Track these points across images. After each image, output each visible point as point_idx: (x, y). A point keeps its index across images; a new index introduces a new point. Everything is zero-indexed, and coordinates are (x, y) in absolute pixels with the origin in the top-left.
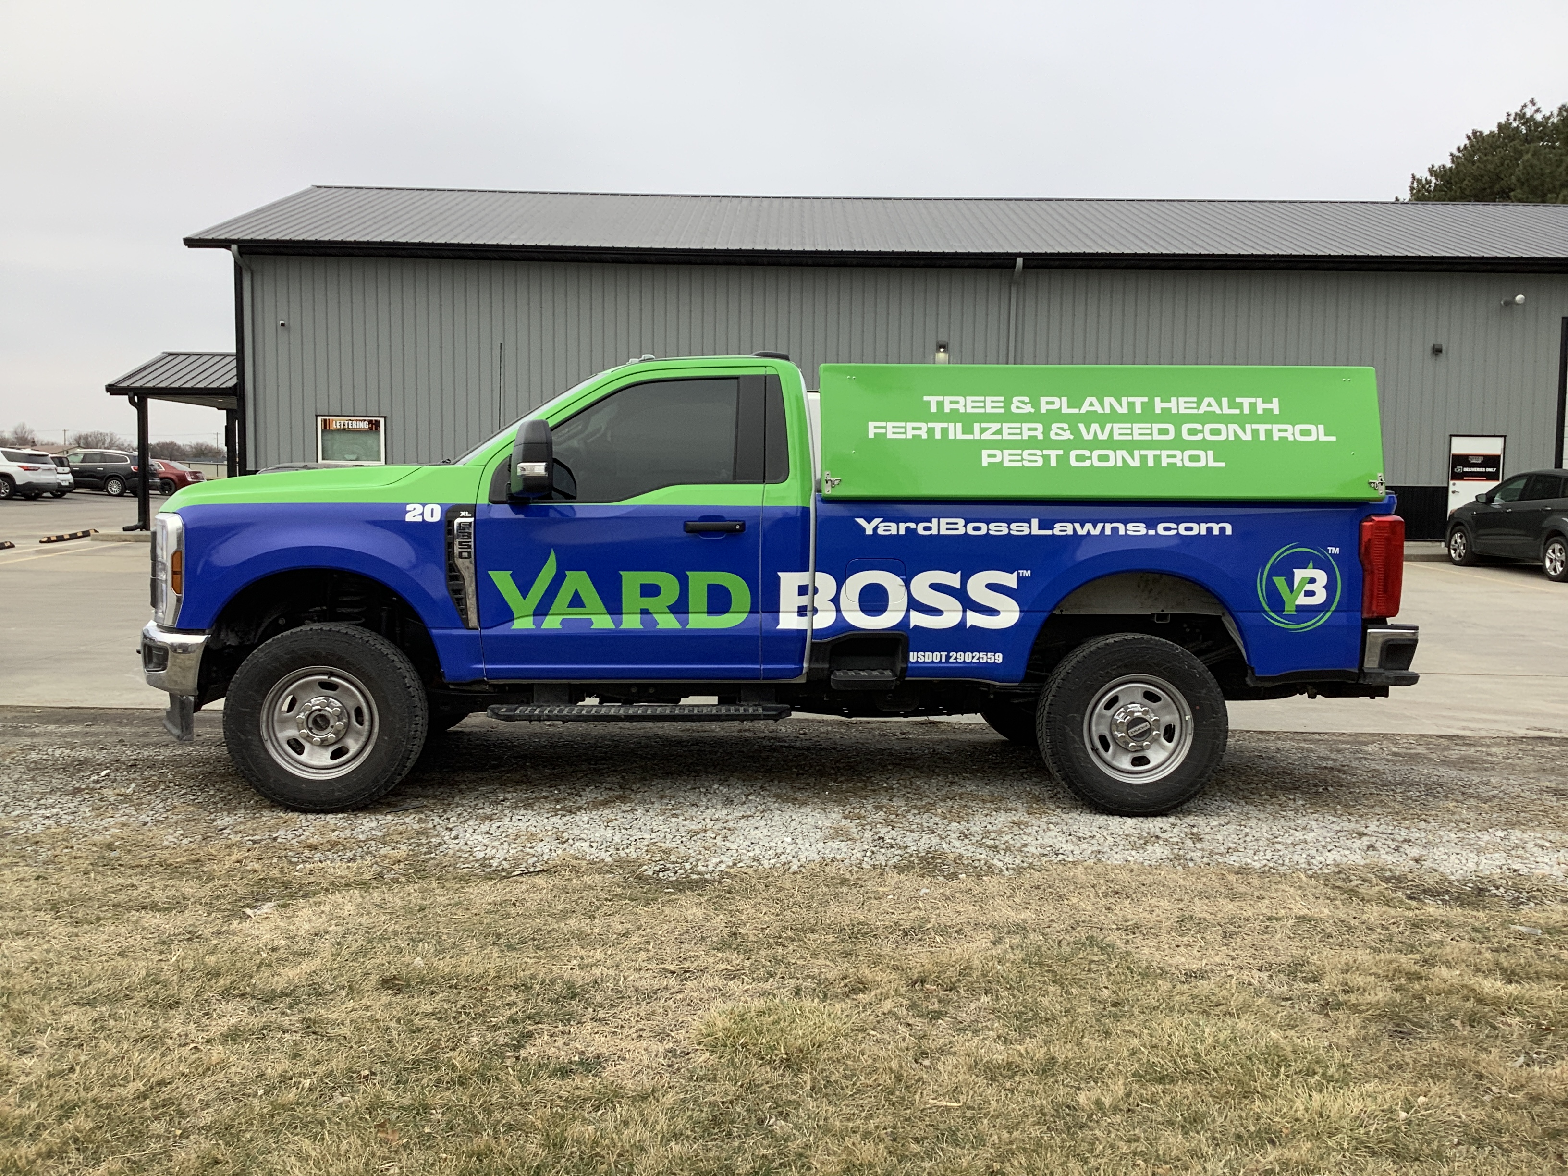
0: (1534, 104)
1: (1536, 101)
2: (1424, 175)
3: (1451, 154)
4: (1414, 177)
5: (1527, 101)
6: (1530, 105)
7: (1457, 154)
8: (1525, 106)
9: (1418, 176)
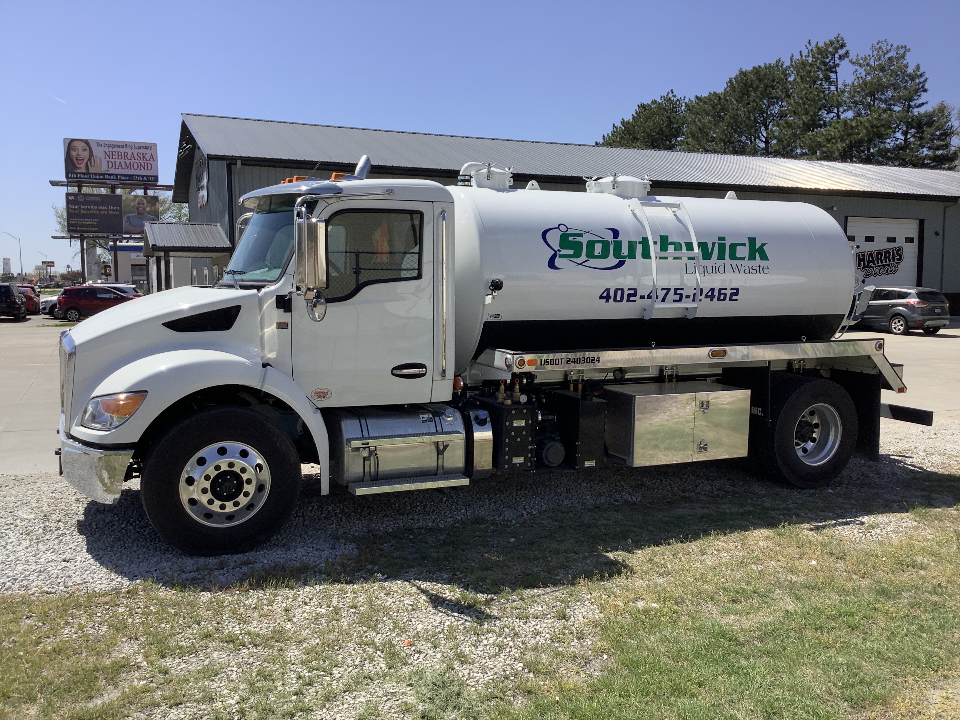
0: (672, 93)
1: (674, 91)
2: (619, 124)
3: (633, 115)
4: (614, 125)
5: (670, 91)
6: (671, 93)
7: (636, 115)
8: (668, 93)
9: (616, 125)
